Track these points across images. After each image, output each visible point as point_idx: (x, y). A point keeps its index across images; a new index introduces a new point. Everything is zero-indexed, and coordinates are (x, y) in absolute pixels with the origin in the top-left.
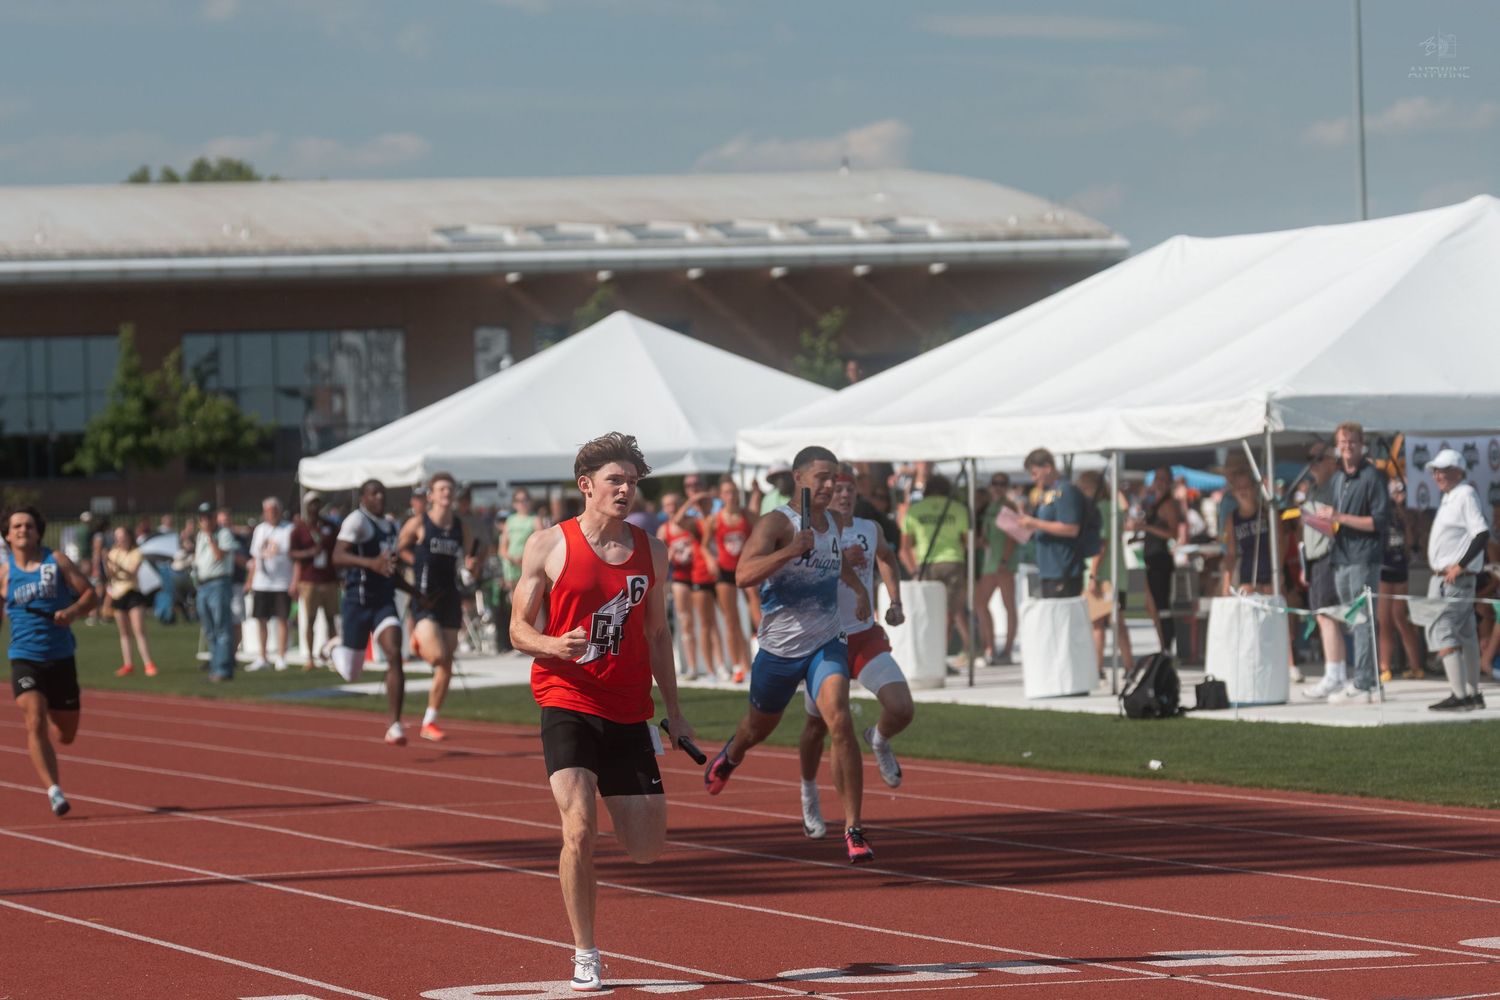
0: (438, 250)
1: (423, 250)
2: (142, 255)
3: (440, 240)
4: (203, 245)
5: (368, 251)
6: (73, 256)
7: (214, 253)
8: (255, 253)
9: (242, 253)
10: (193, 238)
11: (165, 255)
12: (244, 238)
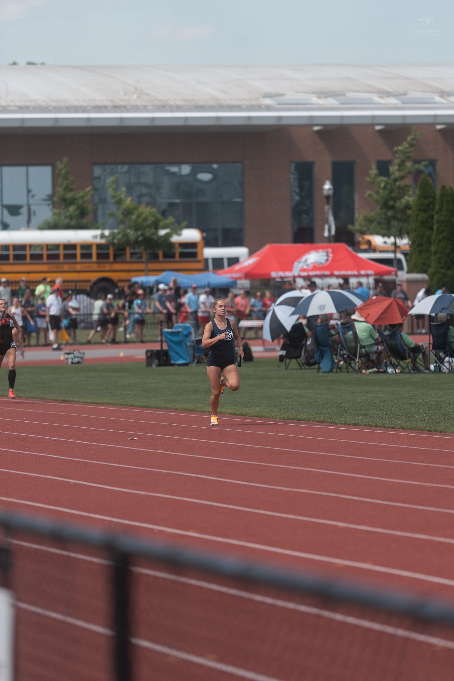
0: (268, 108)
1: (259, 108)
2: (68, 109)
3: (268, 101)
4: (109, 104)
5: (222, 108)
6: (21, 109)
7: (117, 108)
8: (145, 109)
9: (136, 108)
10: (100, 98)
11: (84, 109)
12: (134, 99)
